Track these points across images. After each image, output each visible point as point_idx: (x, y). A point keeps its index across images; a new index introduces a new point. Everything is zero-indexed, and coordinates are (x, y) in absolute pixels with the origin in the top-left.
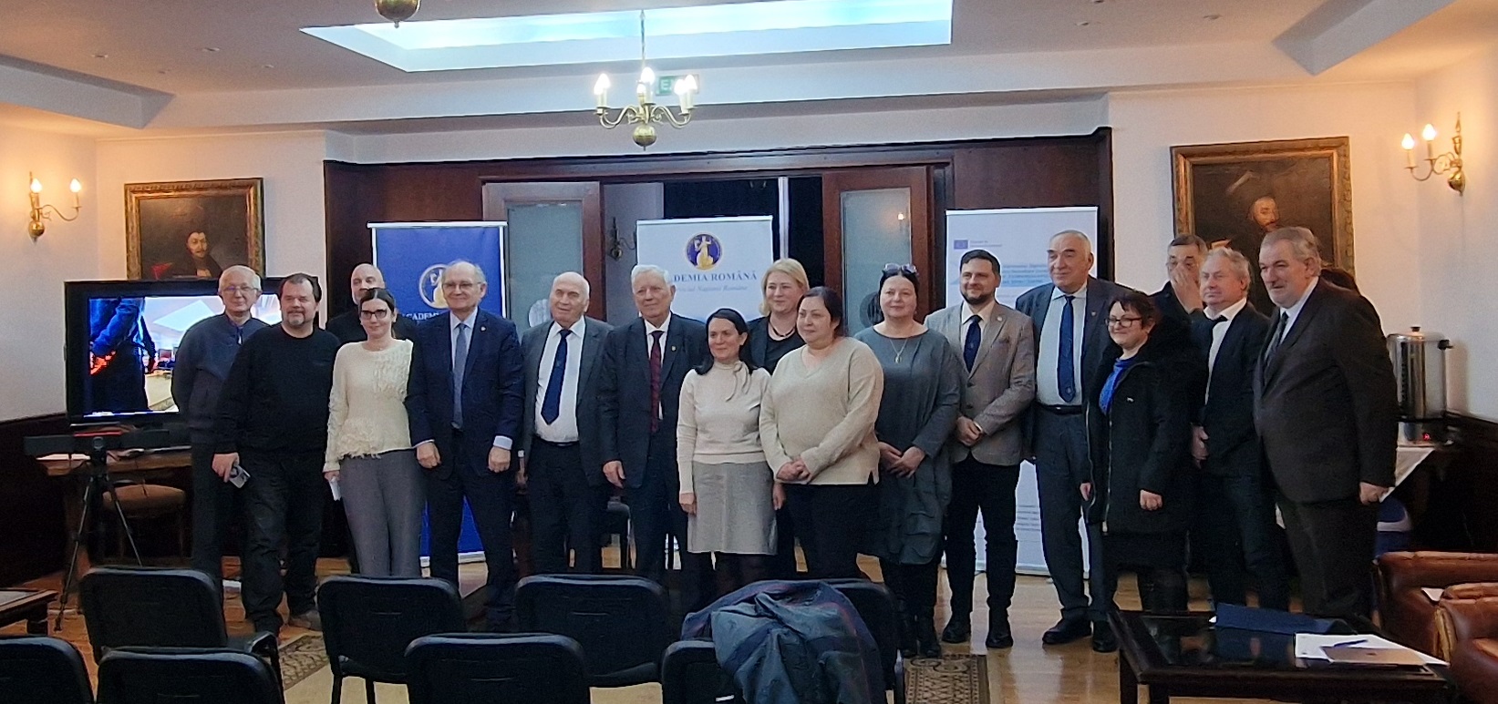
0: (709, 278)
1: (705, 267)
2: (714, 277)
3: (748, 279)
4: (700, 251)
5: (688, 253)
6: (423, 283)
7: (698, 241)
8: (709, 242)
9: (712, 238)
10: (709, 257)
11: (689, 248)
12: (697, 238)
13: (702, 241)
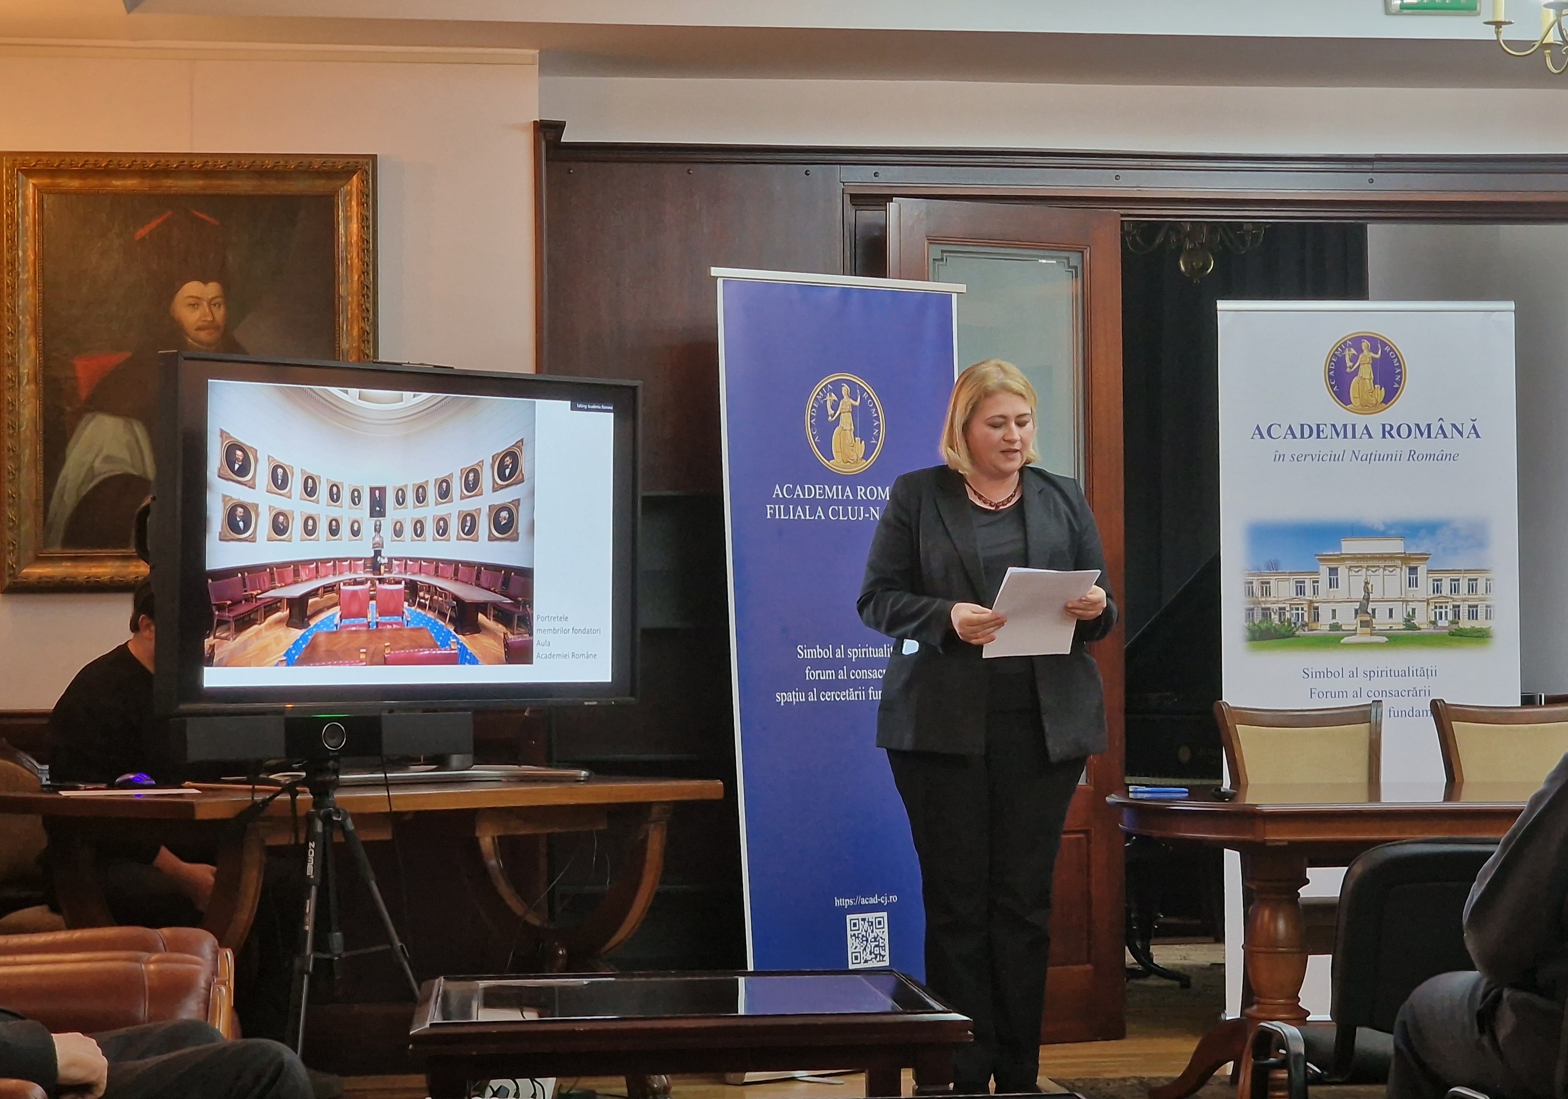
0: (1377, 432)
1: (1368, 408)
2: (1387, 432)
3: (1462, 436)
4: (1356, 373)
5: (1330, 377)
6: (812, 414)
7: (1353, 351)
8: (1377, 353)
9: (1384, 344)
10: (1376, 386)
11: (1332, 366)
12: (1350, 343)
13: (1362, 351)
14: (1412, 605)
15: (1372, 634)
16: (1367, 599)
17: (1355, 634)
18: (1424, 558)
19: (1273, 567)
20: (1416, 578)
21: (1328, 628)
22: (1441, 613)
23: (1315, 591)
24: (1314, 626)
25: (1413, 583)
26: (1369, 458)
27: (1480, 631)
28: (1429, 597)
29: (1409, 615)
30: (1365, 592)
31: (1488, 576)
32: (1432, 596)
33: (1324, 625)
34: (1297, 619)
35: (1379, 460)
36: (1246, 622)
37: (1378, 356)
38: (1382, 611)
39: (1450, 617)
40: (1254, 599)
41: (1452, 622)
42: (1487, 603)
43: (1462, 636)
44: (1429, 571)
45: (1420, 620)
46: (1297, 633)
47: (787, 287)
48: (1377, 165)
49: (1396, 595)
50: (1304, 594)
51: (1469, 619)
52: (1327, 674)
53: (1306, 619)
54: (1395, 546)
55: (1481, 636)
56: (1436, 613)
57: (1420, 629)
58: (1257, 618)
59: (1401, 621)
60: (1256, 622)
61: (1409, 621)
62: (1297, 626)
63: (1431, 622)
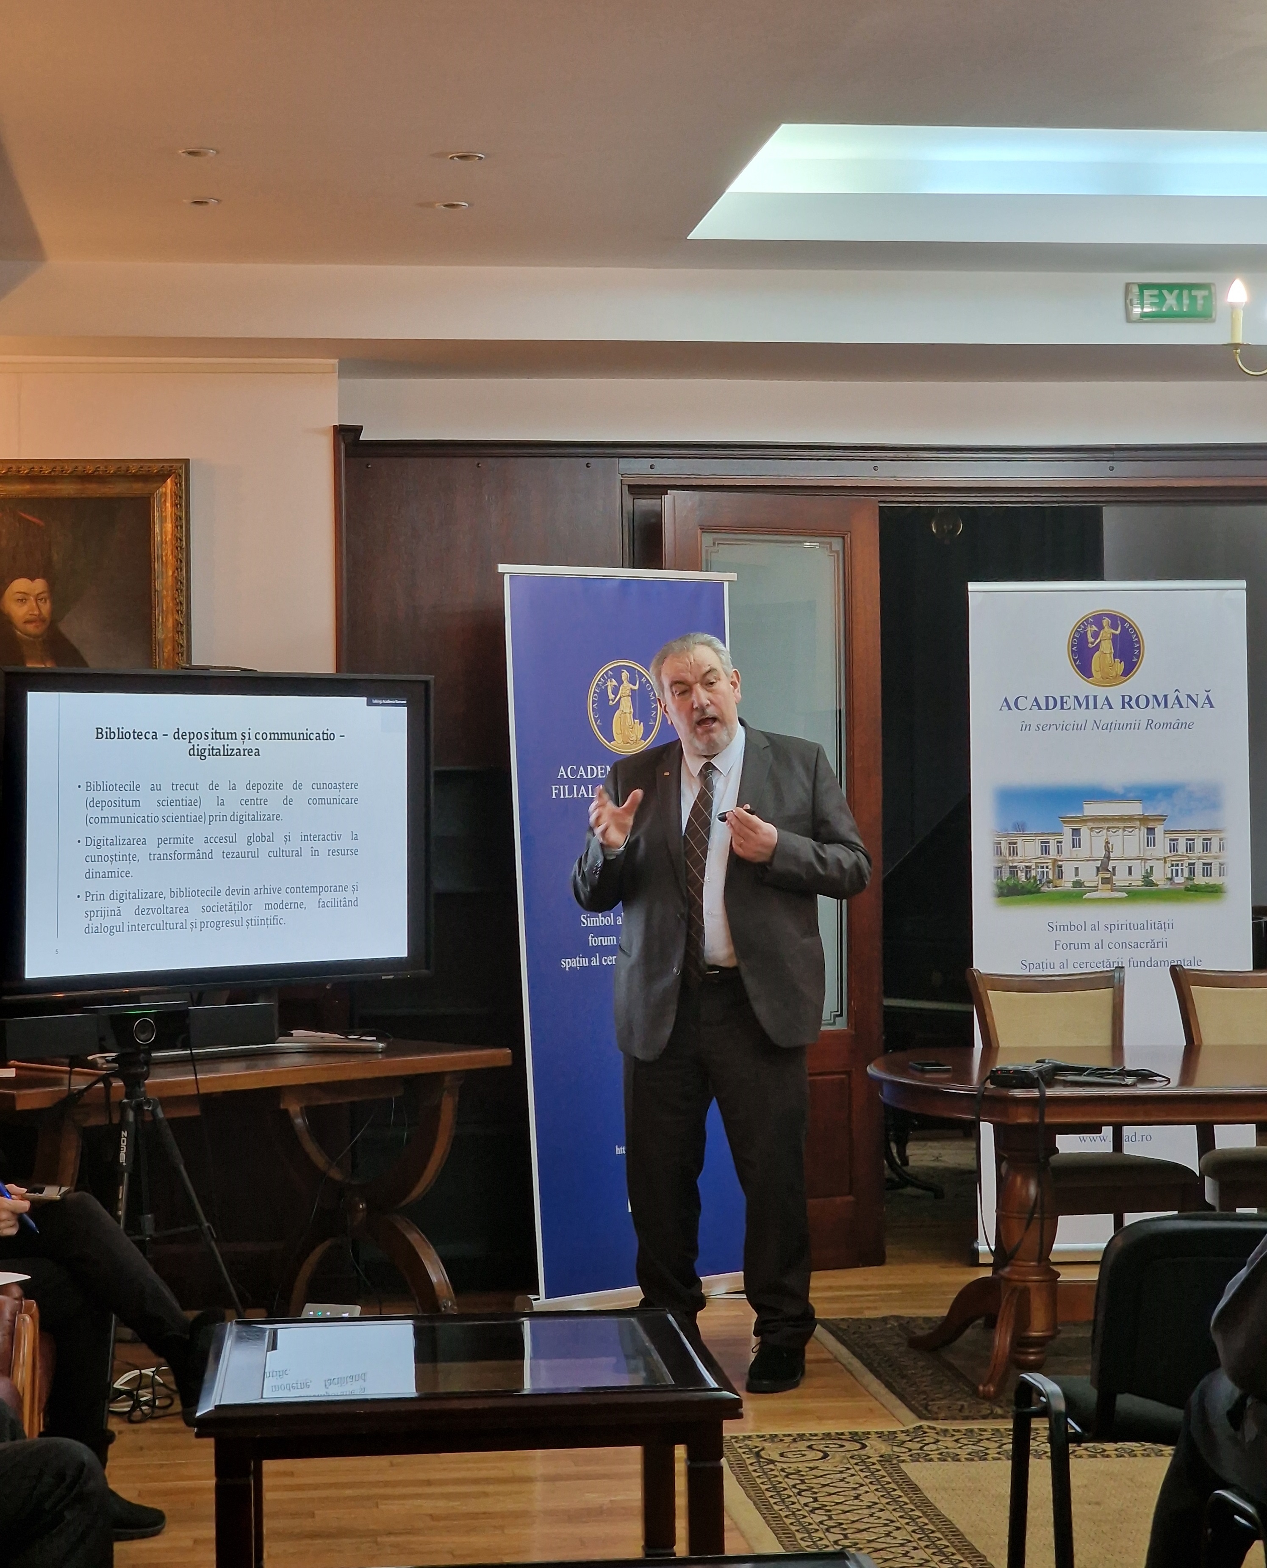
0: (1116, 702)
1: (1108, 681)
2: (1126, 703)
3: (1197, 707)
4: (1097, 648)
5: (1072, 651)
6: (594, 699)
7: (1095, 628)
8: (1116, 630)
9: (1123, 621)
10: (1116, 660)
11: (1075, 642)
12: (1092, 621)
13: (1103, 628)
14: (1149, 863)
15: (1112, 890)
16: (1108, 857)
17: (1097, 890)
18: (1161, 819)
19: (1020, 828)
20: (1154, 838)
21: (1072, 885)
22: (1177, 870)
23: (1059, 852)
24: (1058, 882)
25: (1151, 842)
26: (1109, 727)
27: (1214, 886)
28: (1166, 856)
29: (1147, 873)
30: (1106, 851)
31: (1222, 835)
32: (1169, 854)
33: (1067, 883)
34: (1042, 876)
35: (1119, 729)
36: (995, 878)
37: (1118, 632)
38: (1121, 869)
39: (1186, 874)
40: (1002, 858)
41: (1187, 879)
42: (1220, 861)
43: (1196, 891)
44: (1166, 832)
45: (1158, 877)
46: (1042, 888)
47: (572, 580)
48: (1117, 454)
49: (1134, 855)
50: (1049, 854)
51: (1204, 876)
52: (1071, 927)
53: (1051, 877)
54: (1135, 809)
55: (1214, 891)
56: (1172, 870)
57: (1157, 885)
58: (1005, 876)
59: (1140, 877)
60: (1004, 879)
61: (1148, 878)
62: (1043, 883)
63: (1167, 879)
